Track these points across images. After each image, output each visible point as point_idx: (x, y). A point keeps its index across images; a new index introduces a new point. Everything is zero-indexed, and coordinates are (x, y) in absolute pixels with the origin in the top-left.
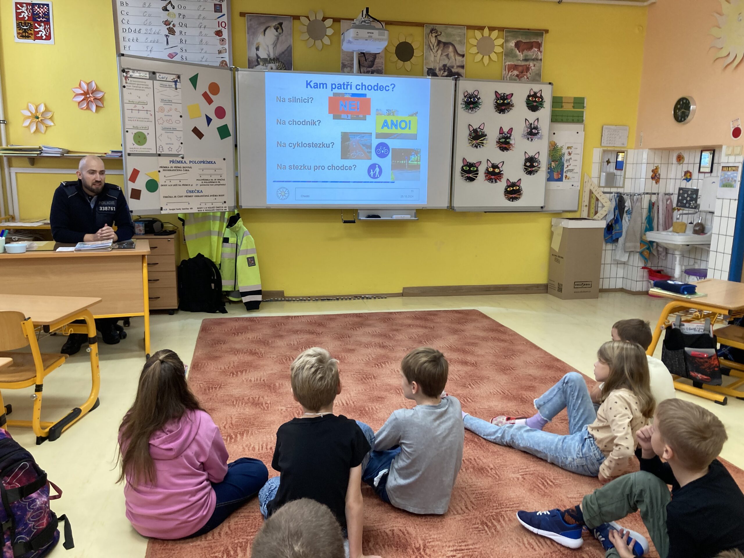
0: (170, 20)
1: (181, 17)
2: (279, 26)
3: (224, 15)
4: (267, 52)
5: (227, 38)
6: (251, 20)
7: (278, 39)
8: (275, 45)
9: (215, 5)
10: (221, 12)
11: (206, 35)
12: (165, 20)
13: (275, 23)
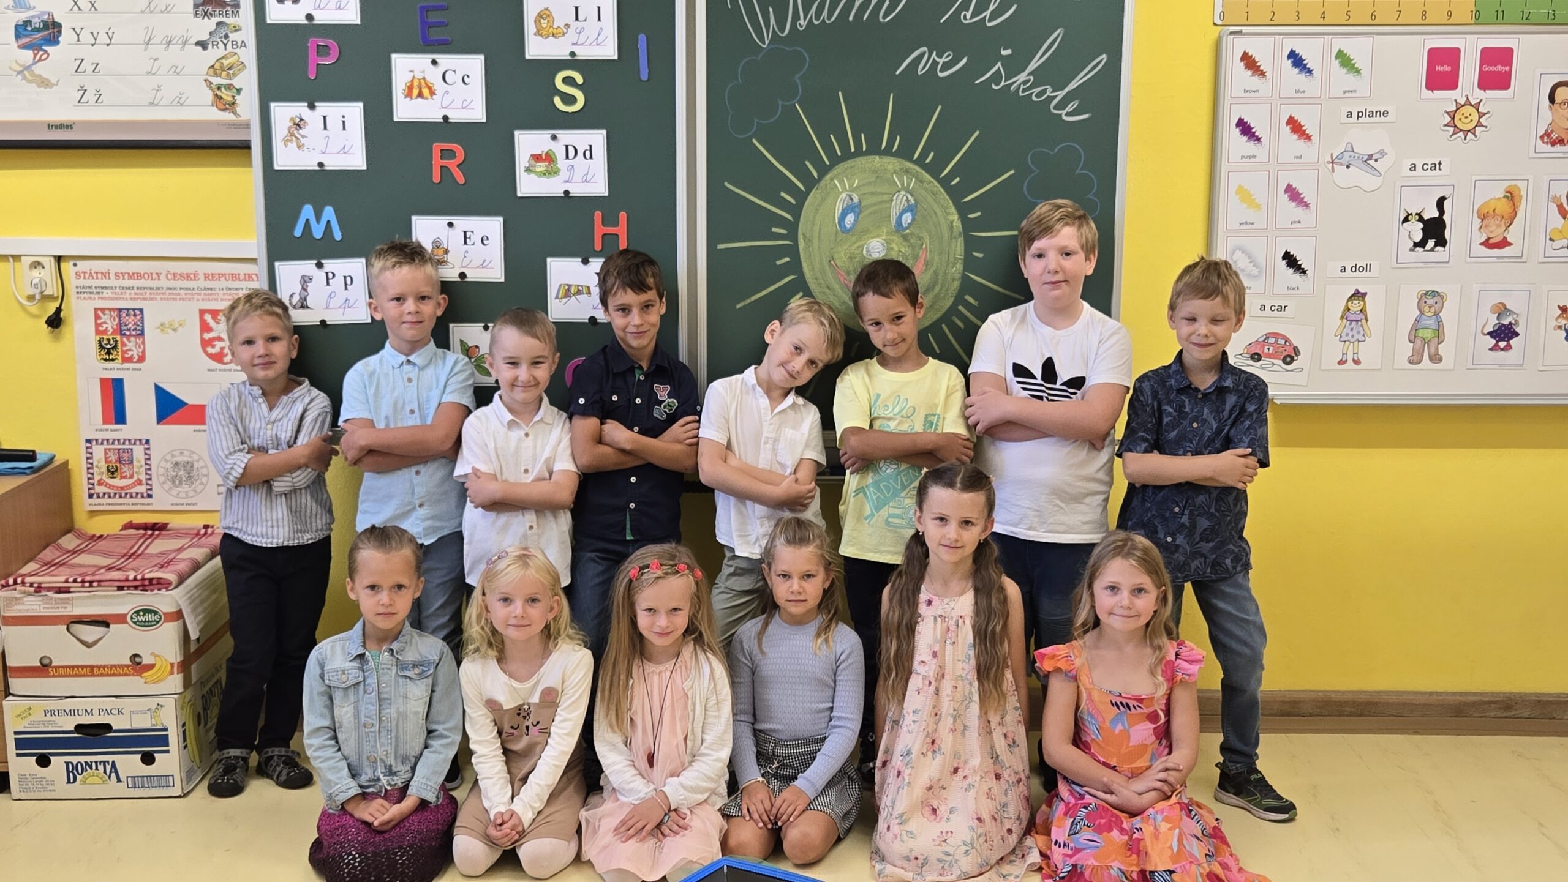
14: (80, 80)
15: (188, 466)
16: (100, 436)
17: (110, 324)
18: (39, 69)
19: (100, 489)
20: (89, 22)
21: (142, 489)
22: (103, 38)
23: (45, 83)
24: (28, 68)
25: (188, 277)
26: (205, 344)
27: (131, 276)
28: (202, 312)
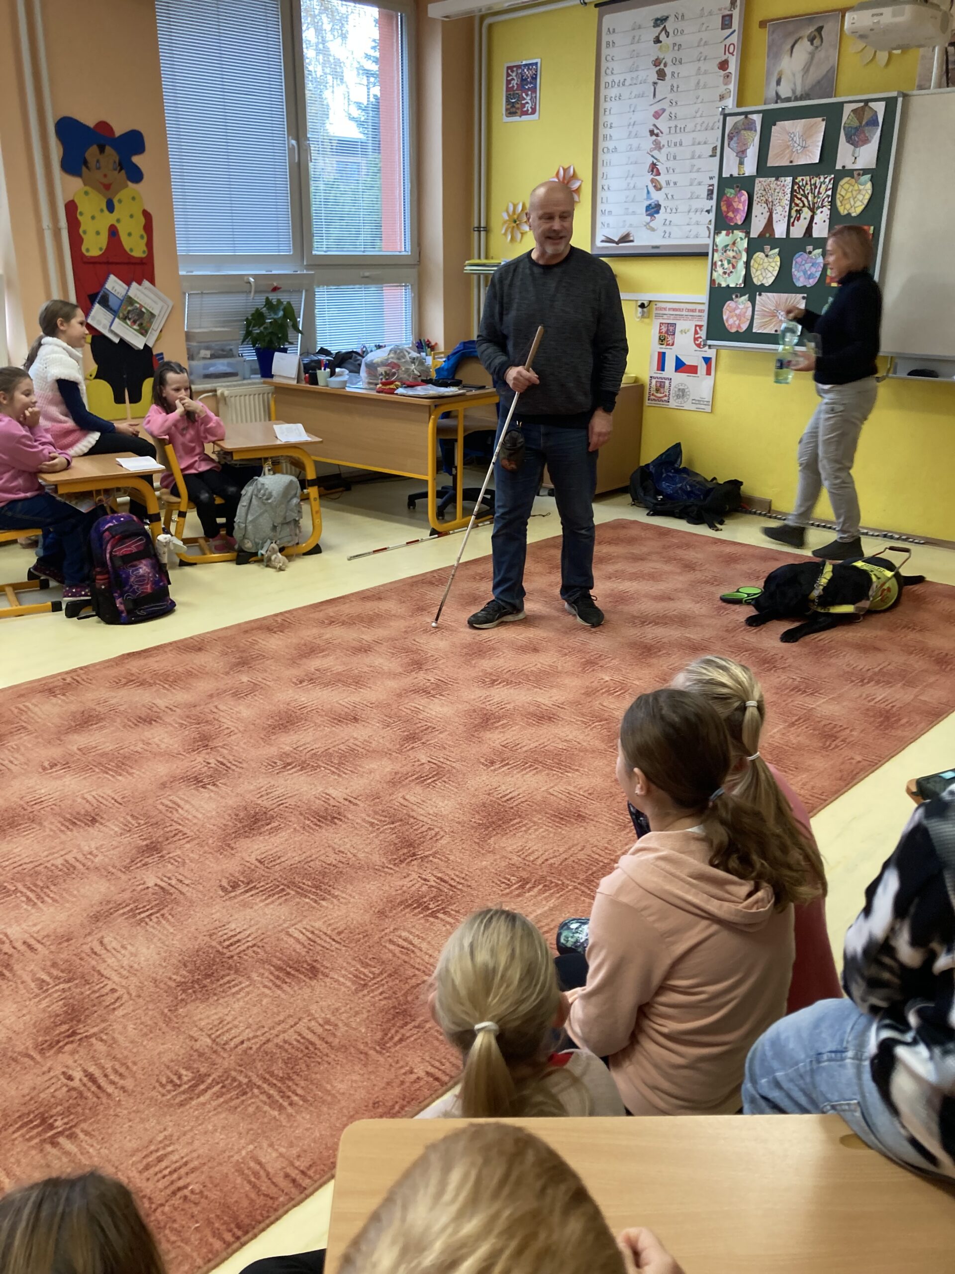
0: (661, 57)
1: (676, 48)
2: (816, 34)
3: (734, 31)
4: (793, 86)
5: (733, 73)
6: (773, 32)
7: (812, 58)
8: (806, 69)
9: (723, 17)
10: (731, 27)
11: (706, 72)
12: (654, 59)
13: (811, 30)
14: (665, 228)
15: (683, 391)
16: (655, 375)
17: (664, 330)
18: (652, 224)
19: (652, 397)
20: (671, 204)
21: (666, 398)
22: (674, 211)
23: (653, 230)
24: (648, 224)
25: (693, 311)
26: (696, 339)
27: (674, 310)
28: (696, 326)
